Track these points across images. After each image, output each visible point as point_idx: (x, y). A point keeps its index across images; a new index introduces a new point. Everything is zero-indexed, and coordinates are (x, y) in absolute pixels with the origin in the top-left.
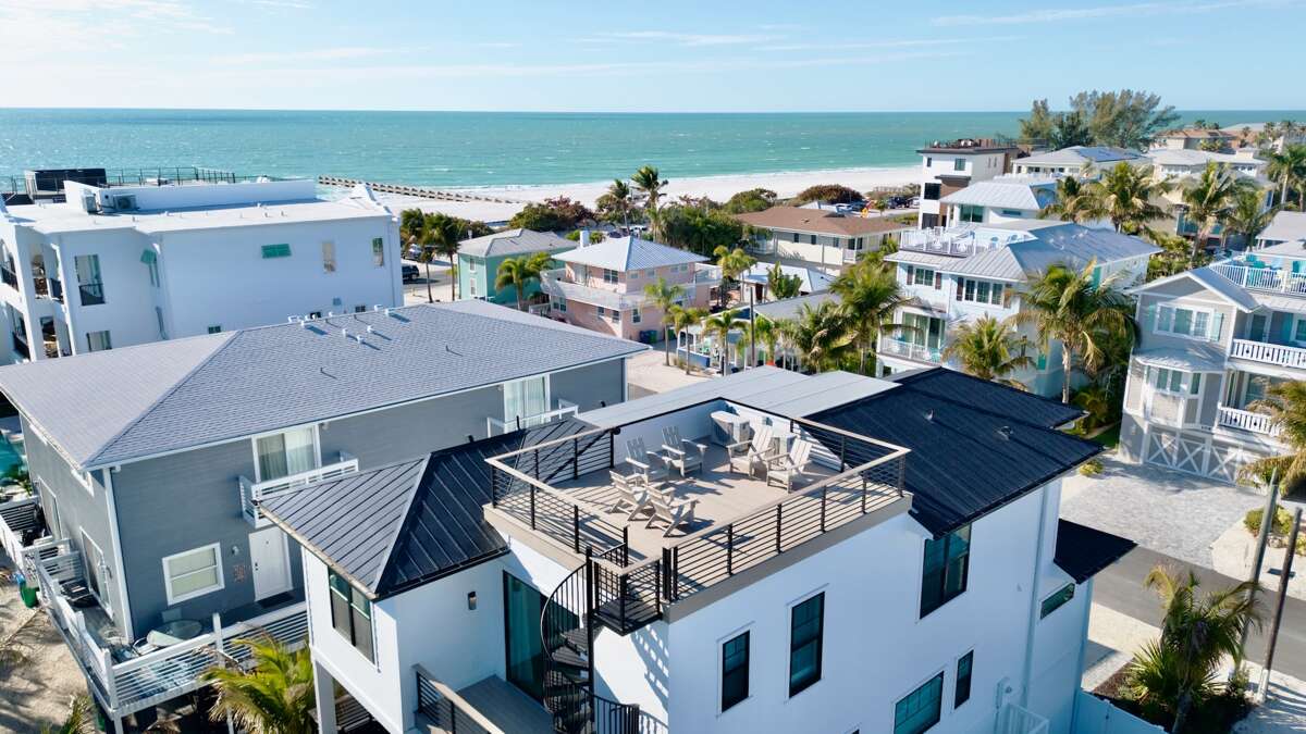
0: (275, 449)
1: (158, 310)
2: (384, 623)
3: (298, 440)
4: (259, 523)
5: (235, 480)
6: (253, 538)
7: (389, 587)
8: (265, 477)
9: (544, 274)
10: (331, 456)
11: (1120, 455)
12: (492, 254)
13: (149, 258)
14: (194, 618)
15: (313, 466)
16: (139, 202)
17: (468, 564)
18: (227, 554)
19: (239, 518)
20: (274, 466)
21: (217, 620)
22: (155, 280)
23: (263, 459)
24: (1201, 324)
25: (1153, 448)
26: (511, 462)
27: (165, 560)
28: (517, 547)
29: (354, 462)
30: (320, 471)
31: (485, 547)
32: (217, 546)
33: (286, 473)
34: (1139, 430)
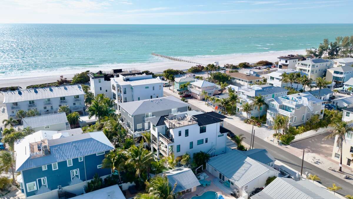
0: (147, 114)
1: (132, 95)
2: (156, 129)
3: (150, 114)
4: (146, 122)
5: (144, 117)
6: (145, 123)
7: (157, 126)
8: (146, 117)
9: (188, 86)
10: (153, 116)
11: (266, 125)
12: (180, 82)
13: (132, 88)
14: (140, 130)
15: (151, 117)
16: (130, 79)
17: (163, 125)
18: (143, 125)
19: (144, 121)
20: (147, 116)
21: (142, 130)
22: (132, 91)
23: (146, 115)
24: (275, 106)
25: (270, 124)
26: (167, 118)
27: (137, 125)
28: (166, 124)
29: (155, 117)
30: (152, 117)
31: (164, 124)
32: (142, 124)
33: (148, 117)
34: (268, 121)
